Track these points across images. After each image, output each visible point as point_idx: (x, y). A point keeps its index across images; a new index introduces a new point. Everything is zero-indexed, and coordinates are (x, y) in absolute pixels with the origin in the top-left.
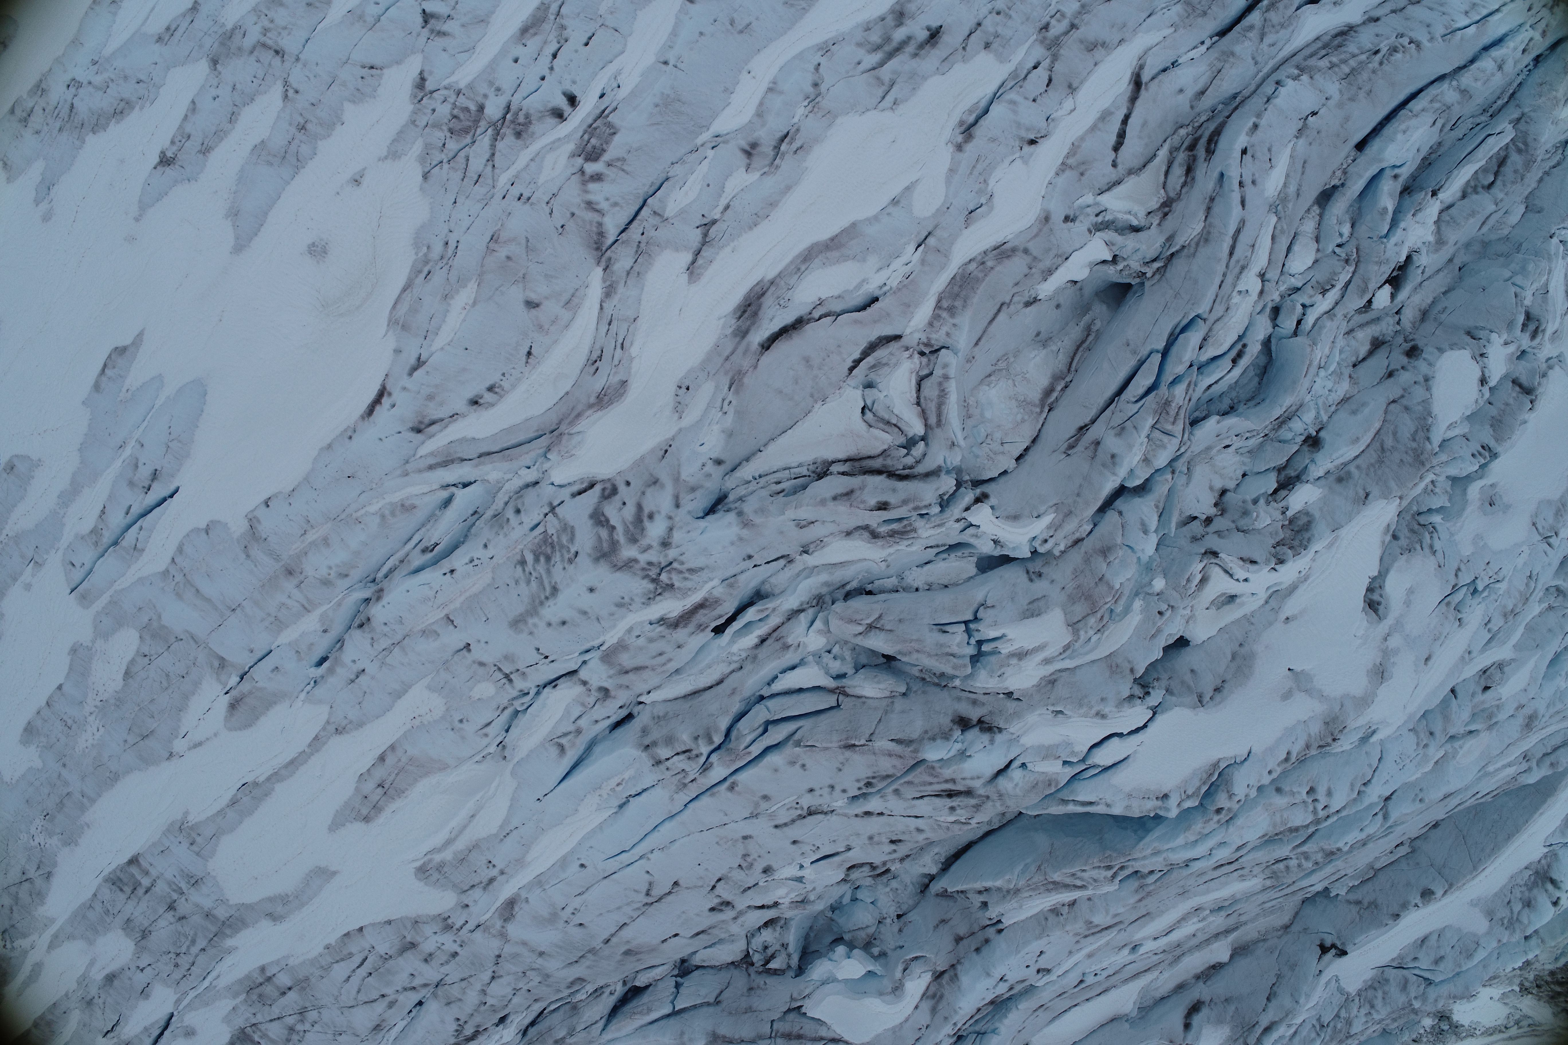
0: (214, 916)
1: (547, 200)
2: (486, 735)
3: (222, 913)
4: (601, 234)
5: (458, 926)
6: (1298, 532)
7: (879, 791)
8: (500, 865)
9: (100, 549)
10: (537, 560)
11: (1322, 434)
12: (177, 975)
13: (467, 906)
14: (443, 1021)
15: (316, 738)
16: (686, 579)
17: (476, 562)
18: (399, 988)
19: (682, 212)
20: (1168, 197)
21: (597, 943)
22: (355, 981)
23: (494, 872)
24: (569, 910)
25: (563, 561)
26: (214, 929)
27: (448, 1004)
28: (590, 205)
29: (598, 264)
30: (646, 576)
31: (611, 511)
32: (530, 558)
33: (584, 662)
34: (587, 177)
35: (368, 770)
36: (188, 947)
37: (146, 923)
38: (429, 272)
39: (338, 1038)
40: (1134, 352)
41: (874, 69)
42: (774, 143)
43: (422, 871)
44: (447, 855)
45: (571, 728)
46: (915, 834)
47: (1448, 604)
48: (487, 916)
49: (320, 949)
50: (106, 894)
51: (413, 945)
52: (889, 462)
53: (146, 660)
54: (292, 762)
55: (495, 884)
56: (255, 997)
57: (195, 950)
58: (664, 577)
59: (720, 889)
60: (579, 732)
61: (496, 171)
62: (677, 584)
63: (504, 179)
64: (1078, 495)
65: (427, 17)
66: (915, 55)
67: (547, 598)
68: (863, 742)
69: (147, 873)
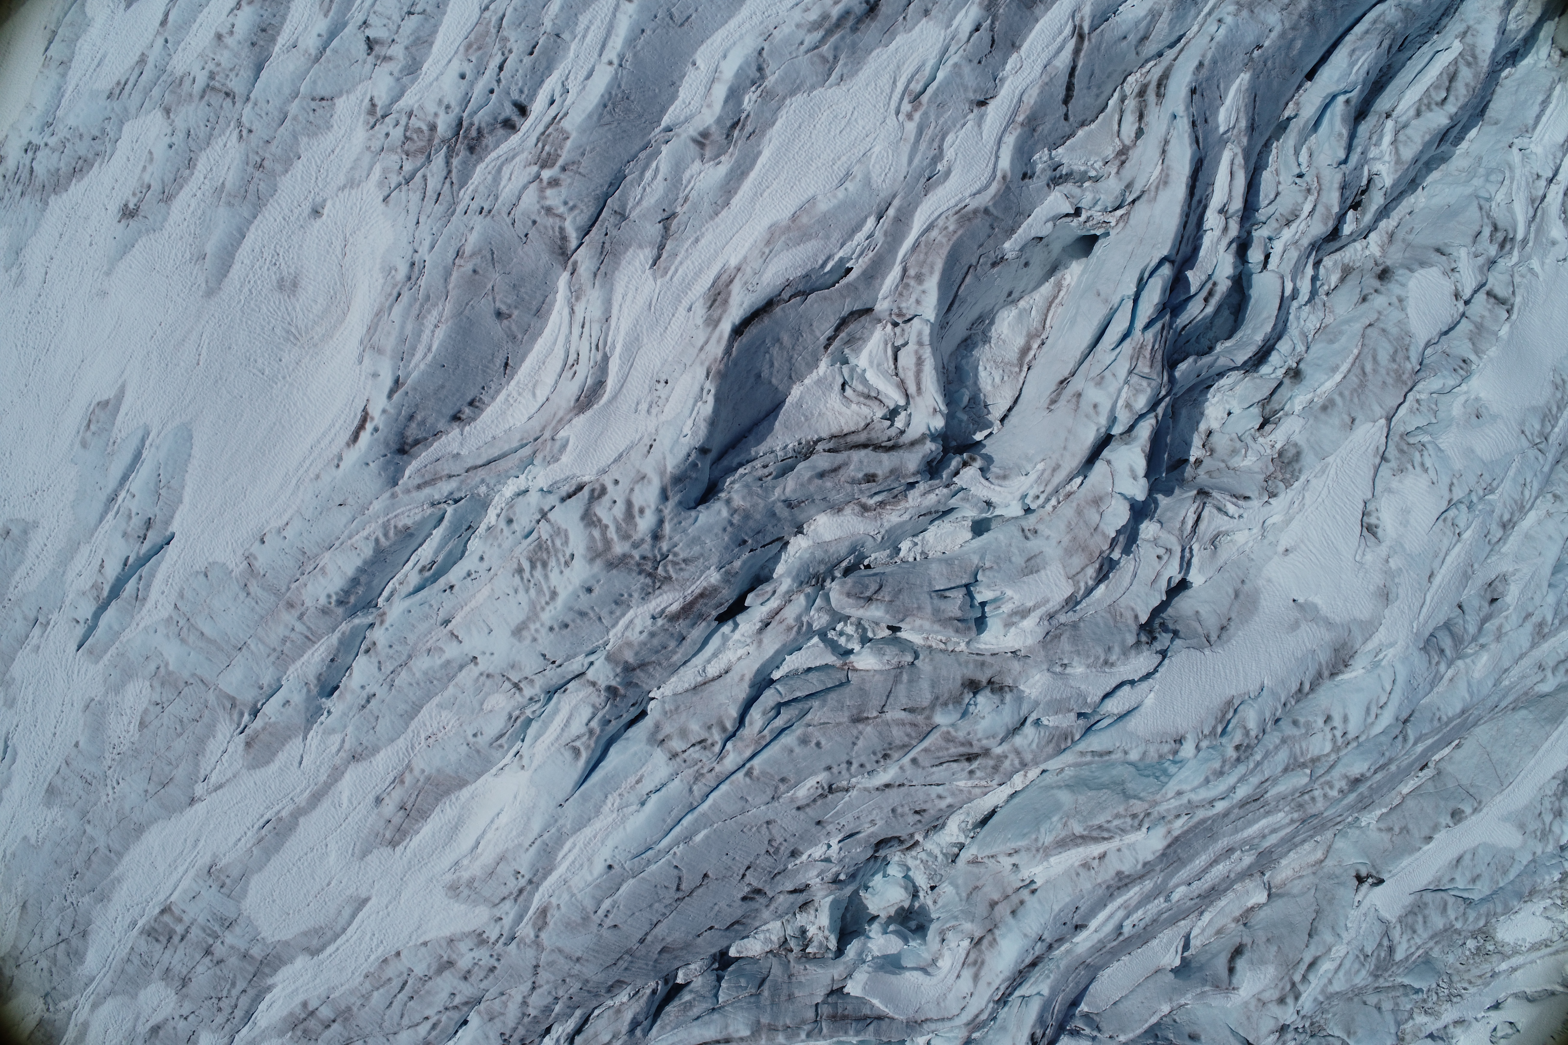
0: (252, 957)
1: (507, 210)
2: (501, 746)
3: (258, 952)
4: (564, 238)
5: (492, 940)
6: (1289, 463)
7: (896, 761)
8: (528, 875)
9: (102, 602)
10: (533, 567)
11: (1302, 366)
12: (221, 1019)
13: (500, 919)
14: (487, 1038)
15: (334, 768)
16: (681, 569)
17: (474, 575)
18: (441, 1009)
20: (1124, 146)
21: (633, 944)
22: (397, 1006)
23: (522, 882)
24: (601, 912)
25: (559, 564)
26: (252, 969)
27: (491, 1019)
28: (549, 211)
29: (564, 269)
30: (643, 572)
31: (601, 510)
32: (526, 565)
33: (592, 663)
34: (544, 183)
36: (229, 991)
37: (185, 971)
38: (399, 294)
40: (1106, 301)
41: (816, 47)
42: (725, 131)
44: (476, 870)
45: (585, 731)
46: (937, 801)
47: (1445, 520)
48: (521, 926)
49: (359, 978)
50: (143, 945)
51: (450, 964)
52: (873, 435)
53: (159, 708)
54: (314, 796)
55: (525, 894)
56: (299, 1033)
58: (660, 570)
59: (749, 878)
60: (592, 733)
61: (455, 187)
62: (674, 576)
63: (463, 195)
64: (1065, 448)
66: (856, 29)
67: (547, 603)
68: (875, 714)
69: (180, 920)
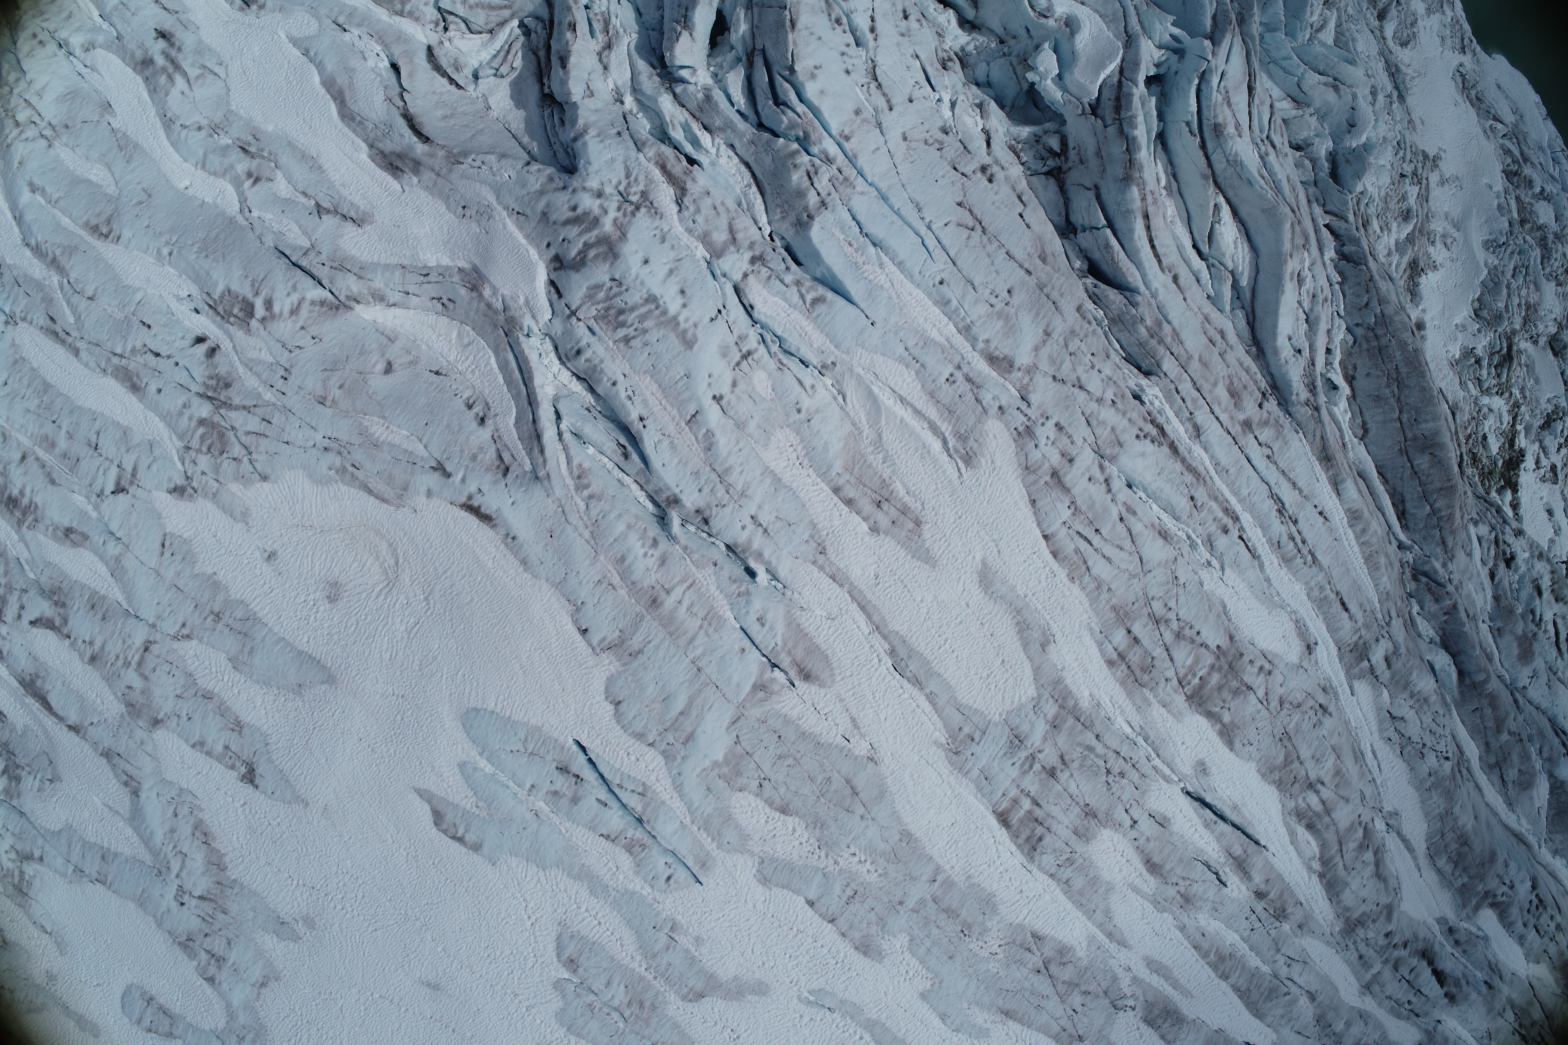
0: (1056, 717)
1: (287, 353)
2: (813, 387)
3: (1051, 709)
4: (322, 303)
5: (1024, 420)
7: (847, 16)
8: (949, 369)
9: (649, 841)
10: (622, 325)
12: (1134, 776)
13: (1000, 408)
14: (1143, 454)
15: (833, 578)
16: (636, 180)
17: (630, 393)
18: (1109, 497)
19: (305, 233)
21: (1032, 281)
22: (1109, 550)
23: (959, 375)
24: (993, 300)
25: (620, 293)
26: (1071, 721)
27: (1121, 445)
28: (294, 312)
29: (352, 309)
30: (633, 214)
31: (571, 253)
32: (621, 333)
33: (725, 275)
34: (268, 314)
35: (864, 519)
36: (1097, 756)
37: (1077, 810)
38: (354, 466)
39: (1181, 581)
41: (188, 81)
42: (248, 159)
43: (969, 459)
44: (946, 428)
45: (794, 289)
48: (1010, 387)
49: (1075, 589)
50: (1048, 860)
51: (1055, 474)
52: (541, 45)
53: (765, 783)
54: (863, 608)
55: (971, 375)
56: (1146, 677)
57: (1100, 749)
58: (634, 199)
59: (965, 170)
60: (798, 283)
61: (260, 402)
62: (641, 187)
63: (268, 396)
65: (119, 490)
66: (179, 49)
67: (658, 308)
69: (1015, 802)
